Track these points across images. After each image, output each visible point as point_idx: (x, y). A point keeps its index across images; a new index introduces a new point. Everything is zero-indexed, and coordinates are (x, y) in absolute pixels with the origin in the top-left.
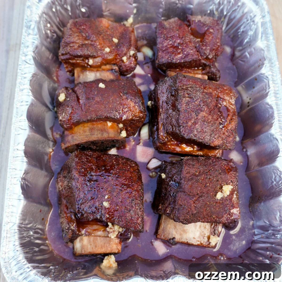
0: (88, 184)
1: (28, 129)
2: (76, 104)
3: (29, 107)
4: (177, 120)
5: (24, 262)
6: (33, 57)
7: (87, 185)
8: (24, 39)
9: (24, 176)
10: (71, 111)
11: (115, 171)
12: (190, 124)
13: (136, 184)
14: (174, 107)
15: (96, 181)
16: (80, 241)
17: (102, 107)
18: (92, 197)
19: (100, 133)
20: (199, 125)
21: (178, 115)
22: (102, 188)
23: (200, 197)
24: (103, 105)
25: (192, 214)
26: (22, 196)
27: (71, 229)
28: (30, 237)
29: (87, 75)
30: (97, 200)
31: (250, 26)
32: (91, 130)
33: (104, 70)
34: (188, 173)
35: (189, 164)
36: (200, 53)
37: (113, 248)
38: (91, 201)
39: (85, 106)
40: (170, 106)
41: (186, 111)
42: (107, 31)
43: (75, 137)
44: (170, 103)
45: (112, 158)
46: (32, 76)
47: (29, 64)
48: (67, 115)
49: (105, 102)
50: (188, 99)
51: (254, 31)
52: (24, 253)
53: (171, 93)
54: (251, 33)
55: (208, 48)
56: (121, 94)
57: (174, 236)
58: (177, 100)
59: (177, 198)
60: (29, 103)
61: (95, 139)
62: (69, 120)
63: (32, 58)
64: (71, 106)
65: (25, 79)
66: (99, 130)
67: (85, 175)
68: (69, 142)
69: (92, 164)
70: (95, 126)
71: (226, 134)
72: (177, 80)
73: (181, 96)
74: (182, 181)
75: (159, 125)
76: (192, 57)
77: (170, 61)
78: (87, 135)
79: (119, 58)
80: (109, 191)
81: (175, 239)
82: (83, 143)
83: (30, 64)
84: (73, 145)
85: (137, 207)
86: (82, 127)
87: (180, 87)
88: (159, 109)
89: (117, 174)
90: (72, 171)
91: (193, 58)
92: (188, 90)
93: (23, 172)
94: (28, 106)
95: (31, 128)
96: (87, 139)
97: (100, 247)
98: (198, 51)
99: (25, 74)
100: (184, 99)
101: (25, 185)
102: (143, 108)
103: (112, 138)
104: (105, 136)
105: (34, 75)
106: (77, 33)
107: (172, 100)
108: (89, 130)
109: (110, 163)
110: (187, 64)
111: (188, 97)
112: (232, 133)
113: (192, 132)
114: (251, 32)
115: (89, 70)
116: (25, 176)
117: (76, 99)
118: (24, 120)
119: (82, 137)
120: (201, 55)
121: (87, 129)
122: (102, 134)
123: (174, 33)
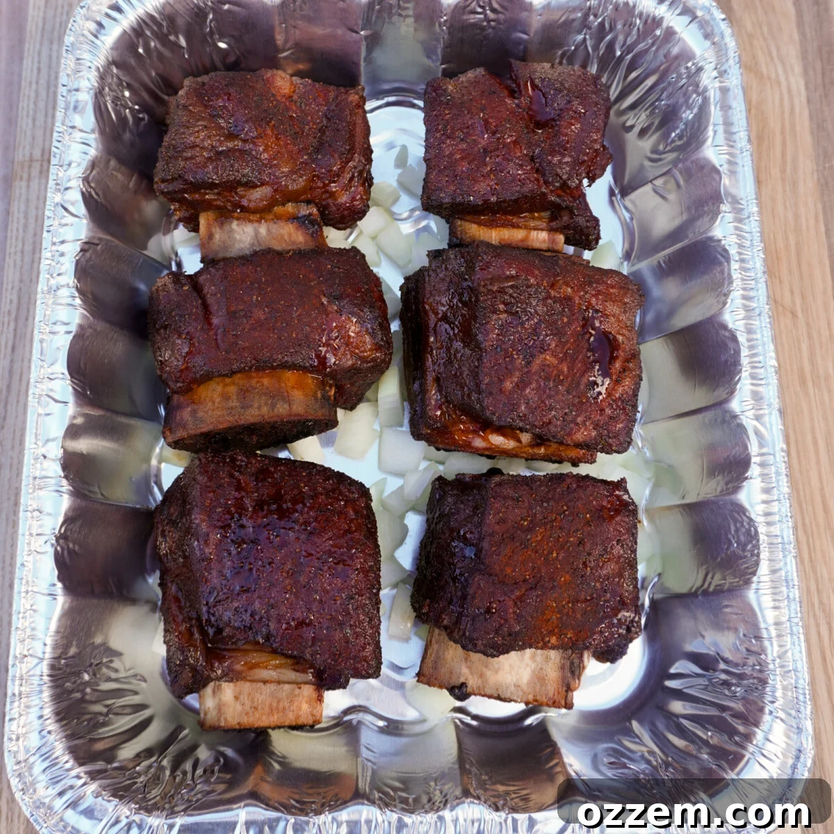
0: (234, 552)
1: (71, 399)
2: (202, 328)
3: (74, 337)
4: (475, 374)
5: (67, 762)
6: (83, 194)
7: (230, 554)
8: (59, 141)
9: (62, 531)
10: (186, 350)
11: (305, 516)
12: (508, 385)
13: (361, 552)
14: (468, 336)
15: (255, 542)
16: (214, 692)
17: (269, 337)
18: (242, 587)
19: (266, 404)
20: (533, 389)
21: (478, 360)
22: (270, 564)
23: (531, 588)
24: (273, 333)
25: (510, 635)
26: (60, 585)
27: (189, 664)
28: (81, 688)
29: (232, 231)
30: (256, 596)
31: (687, 96)
32: (244, 393)
33: (278, 218)
34: (502, 521)
35: (505, 498)
36: (544, 175)
37: (301, 713)
38: (239, 598)
39: (224, 335)
40: (456, 331)
41: (499, 349)
42: (288, 109)
43: (200, 414)
44: (457, 323)
45: (297, 475)
46: (82, 250)
47: (73, 215)
48: (176, 358)
49: (279, 324)
50: (504, 316)
51: (695, 110)
52: (66, 737)
53: (461, 295)
54: (688, 115)
55: (567, 159)
56: (324, 300)
57: (462, 680)
58: (475, 318)
59: (471, 591)
60: (74, 328)
61: (252, 420)
62: (181, 371)
63: (79, 197)
64: (188, 333)
65: (62, 259)
66: (266, 394)
67: (226, 527)
68: (184, 427)
69: (243, 494)
70: (254, 382)
71: (608, 412)
72: (477, 265)
73: (485, 308)
74: (485, 545)
75: (426, 380)
76: (521, 187)
77: (459, 199)
78: (232, 408)
79: (320, 184)
80: (288, 573)
81: (466, 687)
82: (220, 429)
83: (76, 216)
84: (195, 435)
85: (362, 617)
86: (218, 383)
87: (484, 286)
88: (428, 337)
89: (310, 524)
90: (190, 514)
91: (525, 189)
92: (506, 293)
93: (61, 519)
94: (70, 337)
95: (80, 396)
96: (231, 419)
97: (267, 709)
98: (537, 171)
99: (63, 242)
100: (495, 317)
101: (66, 552)
102: (382, 339)
103: (299, 415)
104: (282, 409)
105: (87, 246)
106: (203, 119)
107: (463, 316)
108: (238, 395)
109: (292, 490)
110: (506, 205)
111: (506, 312)
112: (624, 409)
113: (514, 407)
114: (688, 112)
115: (238, 219)
116: (65, 530)
117: (200, 311)
118: (62, 376)
119: (219, 413)
120: (546, 182)
121: (232, 390)
122: (273, 406)
123: (471, 118)
